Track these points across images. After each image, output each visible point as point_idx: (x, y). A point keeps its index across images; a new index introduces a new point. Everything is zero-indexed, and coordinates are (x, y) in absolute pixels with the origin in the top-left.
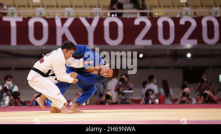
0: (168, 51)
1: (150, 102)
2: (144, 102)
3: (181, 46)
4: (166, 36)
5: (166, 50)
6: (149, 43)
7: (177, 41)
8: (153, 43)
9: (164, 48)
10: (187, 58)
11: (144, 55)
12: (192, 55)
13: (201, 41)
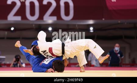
0: (34, 26)
1: (18, 65)
2: (13, 66)
3: (44, 21)
4: (32, 13)
5: (32, 24)
6: (19, 18)
7: (41, 17)
8: (22, 19)
9: (31, 23)
10: (49, 31)
11: (15, 28)
12: (52, 28)
13: (59, 18)
